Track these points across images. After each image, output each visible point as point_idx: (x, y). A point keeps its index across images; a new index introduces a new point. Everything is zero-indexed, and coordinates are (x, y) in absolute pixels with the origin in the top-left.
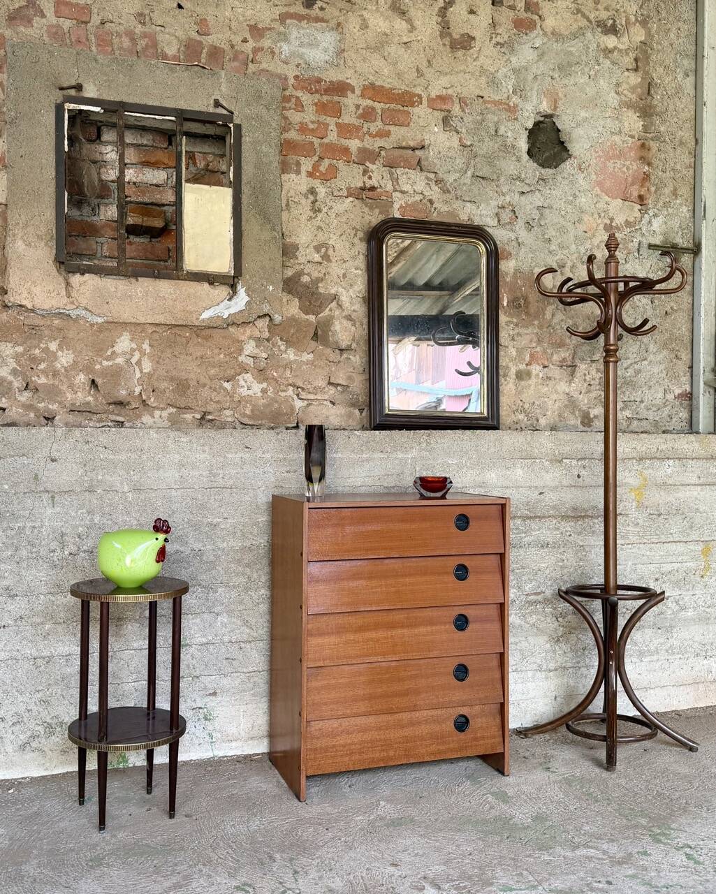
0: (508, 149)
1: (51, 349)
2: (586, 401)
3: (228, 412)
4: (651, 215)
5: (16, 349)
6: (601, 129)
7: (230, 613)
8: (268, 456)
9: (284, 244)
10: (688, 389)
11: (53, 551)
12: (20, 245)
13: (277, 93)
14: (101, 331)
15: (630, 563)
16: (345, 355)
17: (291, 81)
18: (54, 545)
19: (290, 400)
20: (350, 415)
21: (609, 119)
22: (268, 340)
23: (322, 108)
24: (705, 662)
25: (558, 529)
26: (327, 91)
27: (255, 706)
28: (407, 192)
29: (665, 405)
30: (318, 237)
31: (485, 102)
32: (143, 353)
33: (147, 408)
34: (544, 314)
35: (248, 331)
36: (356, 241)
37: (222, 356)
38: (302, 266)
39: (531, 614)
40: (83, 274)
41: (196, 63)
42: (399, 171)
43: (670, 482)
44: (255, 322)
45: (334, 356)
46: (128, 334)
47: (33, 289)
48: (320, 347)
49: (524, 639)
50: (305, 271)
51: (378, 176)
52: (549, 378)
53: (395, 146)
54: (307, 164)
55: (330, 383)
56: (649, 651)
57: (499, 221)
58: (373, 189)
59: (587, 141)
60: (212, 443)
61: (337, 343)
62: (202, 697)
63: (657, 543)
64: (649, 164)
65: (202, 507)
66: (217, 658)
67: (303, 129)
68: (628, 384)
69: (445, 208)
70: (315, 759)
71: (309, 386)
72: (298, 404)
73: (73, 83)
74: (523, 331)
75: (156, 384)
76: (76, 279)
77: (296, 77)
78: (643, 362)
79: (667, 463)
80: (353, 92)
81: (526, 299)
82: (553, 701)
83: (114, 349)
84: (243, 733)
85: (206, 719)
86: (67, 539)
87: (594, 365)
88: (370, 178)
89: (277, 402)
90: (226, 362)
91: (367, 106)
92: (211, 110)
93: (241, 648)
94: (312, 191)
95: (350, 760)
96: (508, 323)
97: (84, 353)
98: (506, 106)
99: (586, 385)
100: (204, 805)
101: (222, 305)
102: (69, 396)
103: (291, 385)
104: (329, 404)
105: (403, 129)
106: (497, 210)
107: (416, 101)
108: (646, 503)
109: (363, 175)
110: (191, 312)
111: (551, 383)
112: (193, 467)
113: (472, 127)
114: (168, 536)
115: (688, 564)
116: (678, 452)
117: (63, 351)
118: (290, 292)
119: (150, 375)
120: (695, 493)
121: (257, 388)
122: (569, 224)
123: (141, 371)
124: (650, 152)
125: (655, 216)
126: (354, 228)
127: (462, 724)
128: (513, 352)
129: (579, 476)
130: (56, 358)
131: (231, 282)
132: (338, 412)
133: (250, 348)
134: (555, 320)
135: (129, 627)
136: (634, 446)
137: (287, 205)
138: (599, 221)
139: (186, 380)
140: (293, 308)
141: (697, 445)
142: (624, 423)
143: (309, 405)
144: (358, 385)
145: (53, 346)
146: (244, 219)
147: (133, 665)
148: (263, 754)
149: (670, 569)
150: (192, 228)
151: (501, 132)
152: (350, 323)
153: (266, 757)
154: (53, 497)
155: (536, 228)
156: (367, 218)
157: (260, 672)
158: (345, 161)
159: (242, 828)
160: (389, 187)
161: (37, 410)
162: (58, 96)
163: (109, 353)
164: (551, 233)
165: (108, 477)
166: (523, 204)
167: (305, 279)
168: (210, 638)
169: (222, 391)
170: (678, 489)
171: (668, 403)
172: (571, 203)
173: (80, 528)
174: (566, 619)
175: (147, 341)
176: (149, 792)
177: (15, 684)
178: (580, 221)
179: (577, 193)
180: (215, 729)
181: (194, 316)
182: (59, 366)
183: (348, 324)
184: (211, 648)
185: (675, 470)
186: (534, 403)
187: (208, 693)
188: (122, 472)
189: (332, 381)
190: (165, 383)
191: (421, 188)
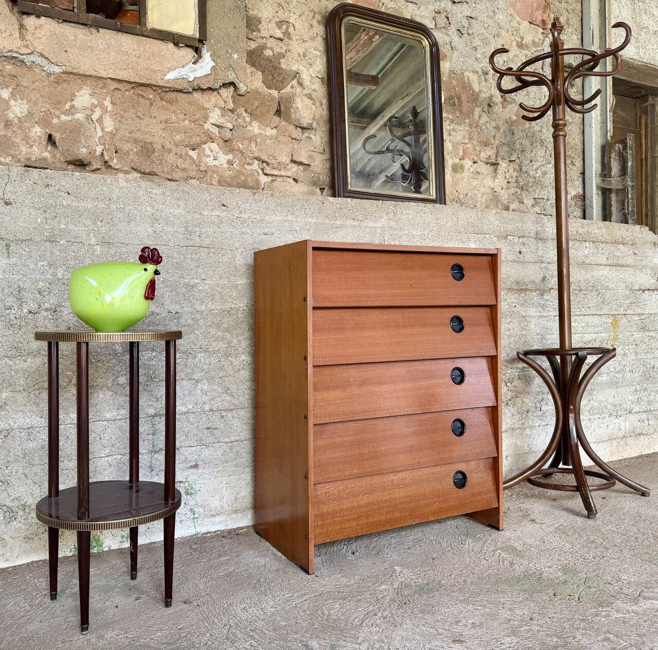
1: (3, 97)
2: (506, 196)
7: (211, 380)
9: (247, 16)
10: (581, 192)
11: (10, 308)
14: (58, 83)
16: (306, 134)
18: (10, 301)
19: (256, 174)
20: (310, 192)
22: (232, 111)
24: (616, 421)
25: (505, 300)
27: (238, 477)
30: (279, 14)
32: (104, 110)
33: (109, 170)
34: (473, 114)
35: (213, 98)
36: (315, 23)
37: (187, 122)
38: (264, 41)
40: (38, 17)
43: (587, 262)
44: (220, 91)
45: (297, 133)
46: (88, 88)
48: (283, 123)
50: (268, 45)
52: (478, 173)
55: (293, 161)
57: (436, 24)
60: (187, 197)
62: (183, 470)
63: (579, 315)
66: (198, 428)
68: (538, 183)
70: (323, 526)
71: (274, 161)
72: (264, 179)
74: (458, 127)
75: (119, 145)
76: (31, 21)
79: (584, 244)
81: (459, 98)
83: (73, 102)
84: (226, 506)
85: (187, 493)
86: (25, 294)
87: (511, 164)
89: (243, 174)
90: (192, 129)
93: (222, 417)
95: (358, 525)
97: (40, 104)
99: (506, 182)
100: (202, 587)
101: (187, 68)
102: (24, 149)
103: (256, 158)
104: (292, 181)
106: (433, 14)
110: (155, 72)
111: (480, 177)
112: (168, 222)
114: (159, 267)
115: (603, 334)
116: (592, 236)
117: (16, 100)
118: (253, 65)
119: (113, 135)
120: (606, 272)
121: (223, 159)
122: (490, 36)
123: (103, 130)
126: (312, 10)
127: (461, 481)
128: (450, 146)
129: (520, 253)
130: (8, 107)
131: (196, 45)
132: (302, 190)
133: (215, 116)
134: (482, 121)
135: (101, 396)
138: (513, 38)
139: (151, 143)
141: (604, 231)
143: (273, 181)
144: (319, 164)
147: (106, 437)
148: (247, 527)
149: (590, 339)
152: (311, 102)
153: (252, 530)
154: (8, 246)
155: (465, 36)
156: (324, 3)
157: (242, 441)
159: (255, 611)
163: (67, 106)
164: (477, 42)
165: (72, 227)
166: (454, 12)
167: (268, 53)
168: (190, 407)
169: (188, 158)
170: (593, 268)
172: (491, 18)
173: (41, 284)
174: (513, 384)
175: (109, 99)
176: (133, 577)
178: (498, 35)
179: (496, 10)
180: (196, 504)
181: (159, 76)
182: (11, 115)
183: (308, 102)
184: (191, 417)
185: (591, 251)
186: (467, 194)
187: (188, 465)
188: (88, 222)
189: (294, 159)
190: (128, 144)
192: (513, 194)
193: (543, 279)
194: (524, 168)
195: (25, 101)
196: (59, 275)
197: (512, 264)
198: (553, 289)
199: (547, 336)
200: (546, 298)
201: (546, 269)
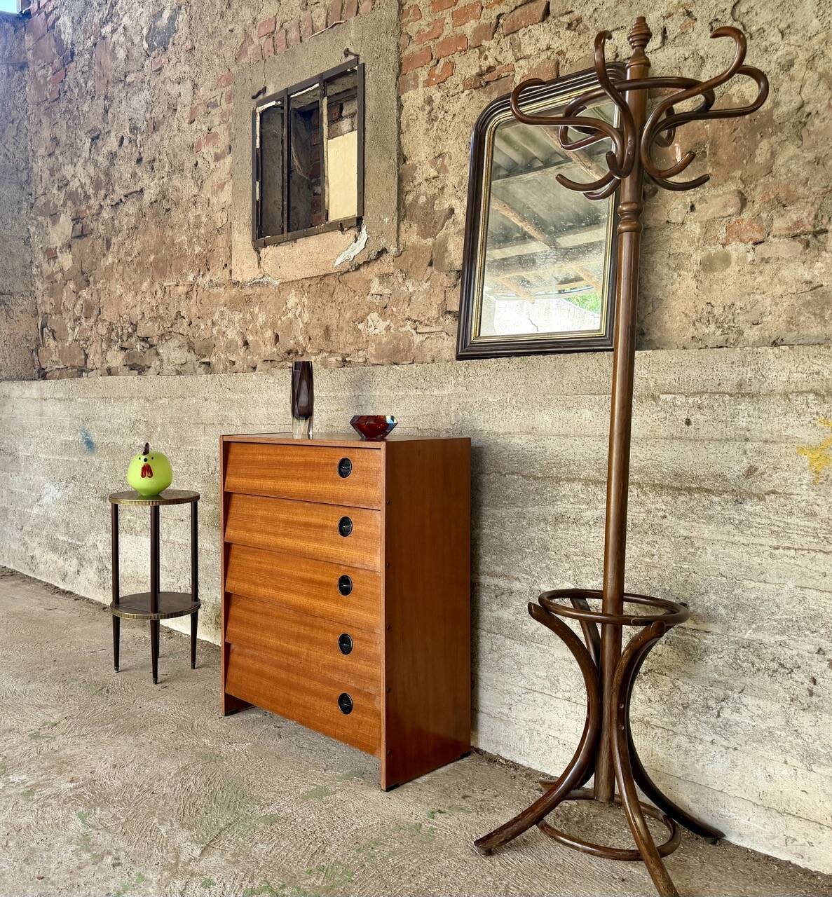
3: (362, 353)
5: (240, 315)
9: (403, 169)
12: (237, 234)
14: (279, 292)
15: (791, 584)
19: (410, 335)
22: (393, 275)
23: (438, 5)
28: (531, 55)
30: (436, 149)
32: (303, 306)
35: (376, 269)
37: (357, 298)
38: (420, 187)
40: (266, 247)
41: (336, 22)
42: (521, 33)
45: (447, 279)
46: (293, 291)
47: (243, 267)
48: (435, 273)
50: (423, 192)
51: (497, 52)
53: (519, 3)
54: (423, 74)
55: (447, 312)
58: (490, 69)
61: (450, 265)
67: (421, 37)
69: (580, 54)
73: (262, 88)
75: (311, 332)
76: (263, 252)
81: (712, 141)
83: (287, 305)
88: (486, 58)
89: (396, 338)
92: (343, 61)
94: (430, 101)
97: (271, 312)
101: (350, 248)
102: (263, 348)
103: (407, 319)
104: (444, 336)
106: (662, 23)
109: (480, 58)
110: (329, 262)
117: (260, 313)
118: (411, 218)
119: (308, 325)
121: (382, 325)
123: (303, 322)
128: (697, 229)
129: (688, 423)
131: (357, 224)
132: (451, 345)
133: (376, 287)
136: (816, 368)
137: (407, 125)
139: (330, 325)
140: (412, 235)
143: (427, 339)
145: (256, 310)
146: (366, 156)
150: (334, 181)
158: (461, 51)
160: (510, 59)
161: (248, 361)
162: (253, 105)
163: (284, 309)
167: (422, 200)
175: (305, 295)
181: (331, 264)
182: (258, 325)
189: (448, 309)
190: (317, 330)
191: (547, 41)
193: (747, 471)
195: (265, 312)
197: (668, 442)
198: (774, 492)
199: (745, 582)
200: (751, 509)
201: (759, 452)
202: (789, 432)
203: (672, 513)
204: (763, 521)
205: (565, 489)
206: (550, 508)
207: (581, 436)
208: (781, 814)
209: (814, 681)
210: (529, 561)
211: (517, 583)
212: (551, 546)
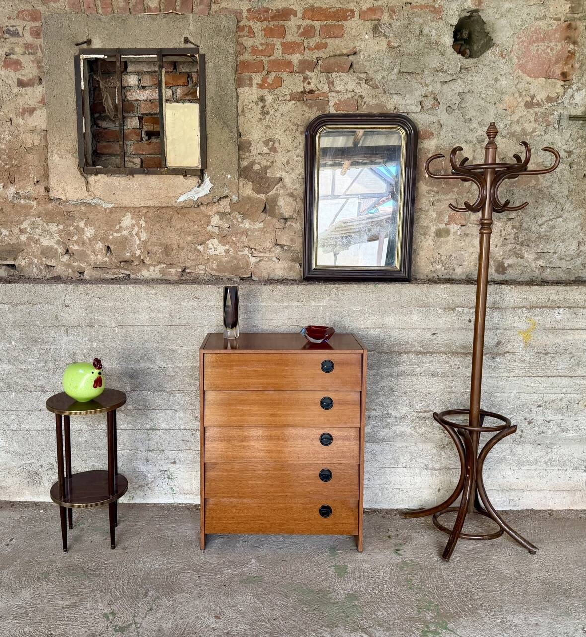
0: (434, 45)
1: (80, 227)
2: (501, 253)
3: (201, 267)
4: (574, 89)
5: (59, 227)
6: (525, 17)
7: (185, 410)
8: (212, 304)
9: (239, 142)
12: (56, 158)
13: (232, 25)
14: (111, 213)
15: (515, 392)
16: (288, 223)
17: (245, 14)
18: (69, 360)
19: (246, 257)
20: (291, 268)
21: (534, 8)
22: (229, 214)
23: (269, 32)
25: (447, 363)
26: (273, 18)
28: (341, 91)
29: (578, 256)
30: (267, 134)
31: (412, 8)
32: (140, 228)
33: (144, 265)
35: (215, 208)
36: (298, 134)
37: (196, 227)
38: (254, 158)
39: (421, 426)
40: (96, 174)
41: (171, 11)
42: (334, 75)
43: (559, 327)
44: (219, 202)
45: (280, 224)
46: (129, 214)
47: (66, 187)
48: (269, 218)
49: (413, 444)
50: (257, 161)
51: (316, 81)
52: (467, 235)
53: (331, 54)
54: (257, 79)
55: (277, 244)
56: (527, 462)
57: (422, 107)
58: (311, 92)
59: (510, 29)
61: (282, 214)
62: (166, 464)
63: (542, 377)
64: (574, 43)
65: (165, 338)
66: (176, 440)
67: (254, 51)
68: (542, 238)
69: (372, 102)
70: (211, 524)
71: (260, 247)
72: (253, 260)
73: (85, 39)
74: (443, 197)
75: (150, 248)
76: (92, 178)
77: (249, 11)
78: (558, 220)
79: (556, 311)
80: (295, 15)
82: (437, 493)
83: (121, 225)
84: (194, 490)
85: (169, 478)
86: (77, 357)
87: (510, 223)
88: (309, 83)
89: (236, 259)
90: (199, 232)
91: (307, 25)
92: (183, 46)
93: (193, 434)
94: (262, 99)
96: (429, 192)
97: (101, 228)
98: (432, 9)
99: (501, 240)
101: (193, 191)
102: (93, 257)
103: (246, 247)
104: (276, 260)
105: (338, 41)
106: (420, 99)
107: (349, 16)
108: (534, 344)
109: (304, 81)
110: (171, 197)
111: (468, 238)
112: (159, 311)
113: (399, 31)
115: (572, 395)
116: (570, 301)
117: (88, 228)
118: (244, 178)
119: (145, 242)
121: (221, 250)
122: (489, 104)
123: (140, 240)
124: (576, 31)
125: (578, 89)
126: (296, 124)
127: (326, 512)
128: (434, 215)
129: (470, 321)
130: (84, 232)
131: (200, 173)
132: (282, 266)
133: (216, 220)
136: (525, 296)
137: (243, 111)
138: (520, 100)
139: (170, 245)
140: (248, 190)
142: (537, 271)
143: (260, 261)
144: (298, 246)
145: (82, 224)
146: (208, 125)
150: (172, 136)
151: (425, 32)
152: (291, 199)
154: (67, 330)
155: (456, 111)
156: (307, 115)
158: (288, 72)
160: (326, 89)
161: (72, 267)
162: (75, 50)
163: (118, 228)
164: (471, 113)
165: (102, 318)
166: (445, 91)
167: (257, 167)
168: (171, 426)
169: (196, 252)
170: (566, 332)
171: (581, 254)
172: (491, 86)
173: (85, 351)
175: (143, 219)
177: (48, 446)
178: (500, 101)
179: (499, 77)
180: (175, 485)
181: (174, 199)
182: (85, 238)
183: (290, 200)
184: (172, 432)
185: (565, 317)
186: (451, 255)
187: (170, 462)
188: (110, 314)
189: (278, 243)
190: (156, 248)
191: (353, 87)
192: (510, 250)
193: (497, 344)
194: (525, 225)
195: (93, 228)
196: (95, 346)
197: (459, 331)
198: (508, 352)
199: (496, 394)
200: (499, 361)
201: (502, 334)
202: (515, 325)
203: (463, 366)
204: (504, 366)
205: (404, 357)
206: (395, 368)
207: (412, 329)
208: (508, 491)
209: (522, 431)
210: (381, 399)
211: (374, 411)
212: (394, 389)
